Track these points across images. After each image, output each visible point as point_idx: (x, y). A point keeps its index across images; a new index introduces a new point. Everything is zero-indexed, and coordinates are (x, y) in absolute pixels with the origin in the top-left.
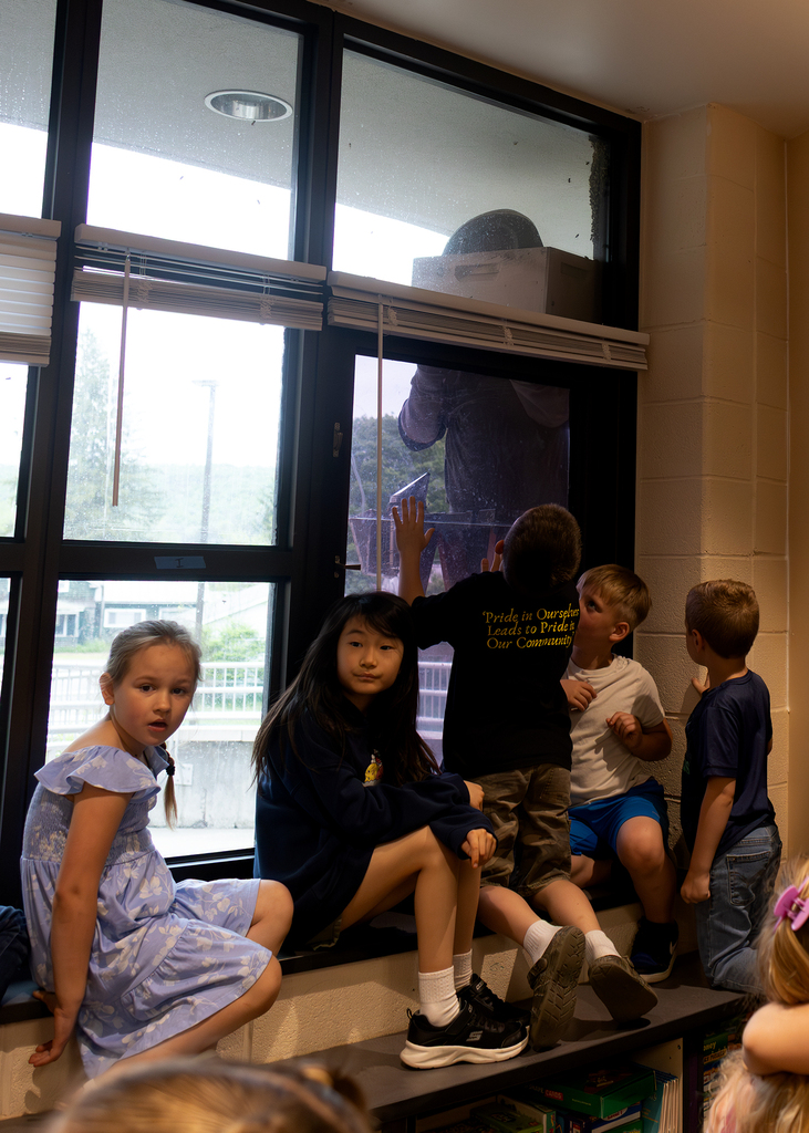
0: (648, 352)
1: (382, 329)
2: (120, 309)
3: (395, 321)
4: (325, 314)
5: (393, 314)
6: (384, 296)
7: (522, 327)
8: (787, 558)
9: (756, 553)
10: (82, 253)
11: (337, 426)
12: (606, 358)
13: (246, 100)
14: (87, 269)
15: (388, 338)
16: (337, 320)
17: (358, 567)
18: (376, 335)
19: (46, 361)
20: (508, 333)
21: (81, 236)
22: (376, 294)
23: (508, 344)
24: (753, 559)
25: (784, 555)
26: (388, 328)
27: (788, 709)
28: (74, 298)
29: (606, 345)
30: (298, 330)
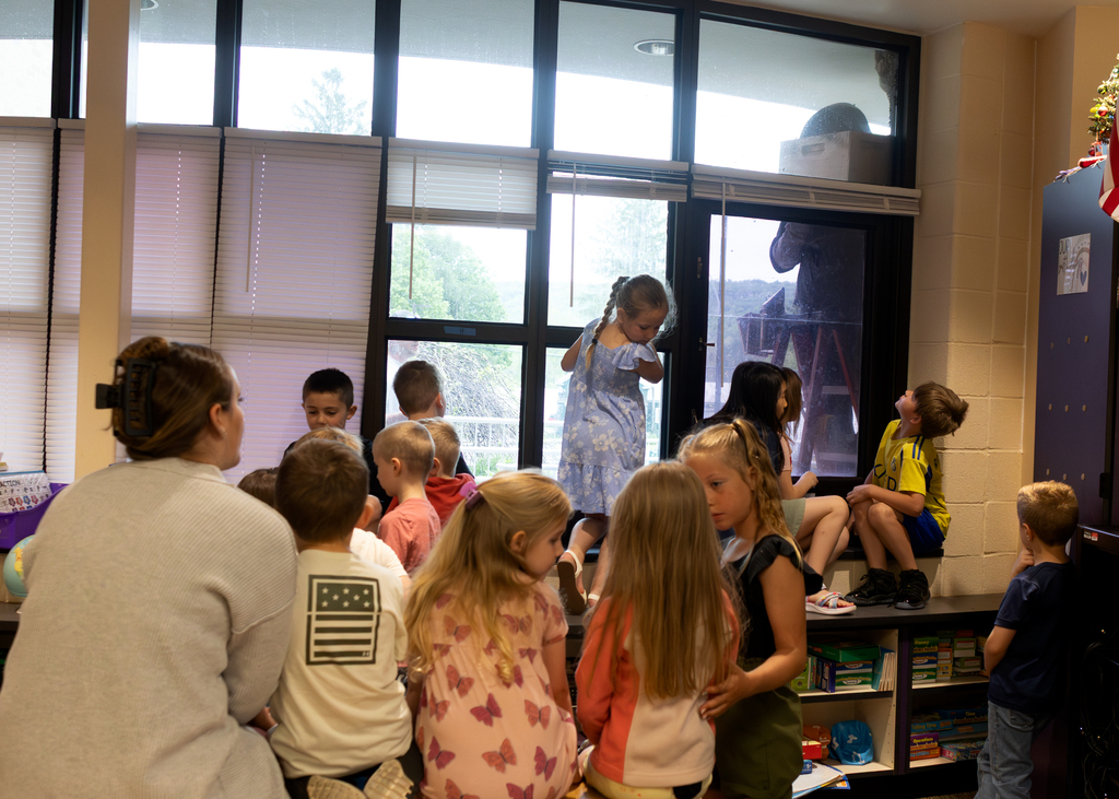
0: (920, 203)
1: (724, 199)
2: (572, 195)
3: (733, 193)
4: (689, 192)
5: (732, 189)
6: (726, 178)
7: (822, 190)
8: (1025, 346)
9: (996, 342)
10: (552, 166)
11: (699, 259)
12: (886, 208)
13: (660, 45)
14: (556, 174)
15: (729, 204)
16: (696, 194)
17: (713, 345)
18: (721, 202)
19: (534, 228)
20: (812, 196)
21: (550, 156)
22: (721, 177)
23: (812, 203)
24: (992, 346)
25: (1022, 344)
26: (730, 198)
27: (1021, 451)
28: (548, 192)
29: (886, 200)
30: (674, 203)
